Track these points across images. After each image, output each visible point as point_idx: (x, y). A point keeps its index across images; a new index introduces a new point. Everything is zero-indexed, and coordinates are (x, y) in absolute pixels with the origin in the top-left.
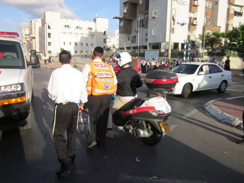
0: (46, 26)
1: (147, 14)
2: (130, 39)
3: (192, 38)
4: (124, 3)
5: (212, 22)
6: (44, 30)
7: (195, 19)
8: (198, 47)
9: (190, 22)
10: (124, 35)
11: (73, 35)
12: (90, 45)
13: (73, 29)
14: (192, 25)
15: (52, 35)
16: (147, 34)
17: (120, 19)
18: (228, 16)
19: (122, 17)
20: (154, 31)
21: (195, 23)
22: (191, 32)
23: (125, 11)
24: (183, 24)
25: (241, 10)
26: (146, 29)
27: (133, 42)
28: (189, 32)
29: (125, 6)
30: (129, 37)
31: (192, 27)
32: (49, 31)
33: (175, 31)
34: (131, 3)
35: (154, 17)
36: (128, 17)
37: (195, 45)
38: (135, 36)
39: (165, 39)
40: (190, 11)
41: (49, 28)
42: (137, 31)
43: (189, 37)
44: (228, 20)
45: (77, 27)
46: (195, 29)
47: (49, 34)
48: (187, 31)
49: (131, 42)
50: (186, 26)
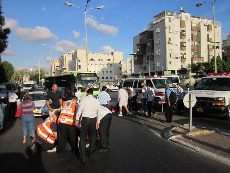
0: (77, 60)
1: (154, 52)
2: (143, 68)
3: (184, 67)
4: (137, 45)
7: (185, 54)
8: (189, 72)
9: (182, 56)
11: (97, 66)
12: (109, 72)
14: (183, 58)
15: (81, 67)
16: (154, 65)
17: (134, 55)
18: (209, 50)
19: (135, 54)
20: (159, 63)
21: (185, 57)
23: (138, 50)
24: (178, 58)
25: (218, 45)
26: (153, 62)
27: (144, 70)
28: (182, 63)
29: (137, 47)
30: (141, 67)
32: (79, 64)
33: (172, 63)
34: (141, 45)
35: (158, 55)
36: (140, 54)
37: (187, 70)
38: (146, 66)
40: (181, 49)
41: (79, 61)
43: (182, 66)
44: (208, 52)
45: (100, 60)
46: (186, 61)
47: (79, 66)
48: (180, 62)
50: (180, 59)
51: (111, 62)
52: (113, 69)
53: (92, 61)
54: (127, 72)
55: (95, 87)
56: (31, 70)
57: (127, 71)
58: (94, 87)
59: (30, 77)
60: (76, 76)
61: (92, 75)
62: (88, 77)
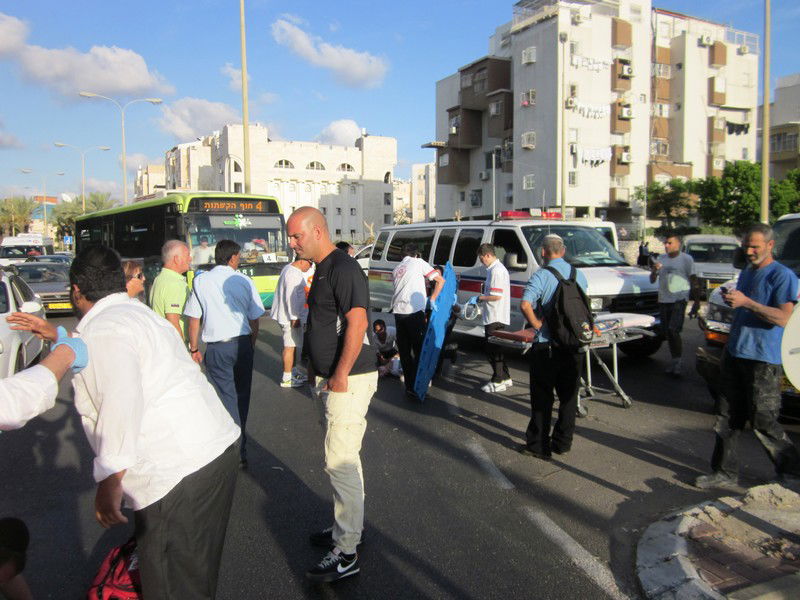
0: (228, 166)
1: (511, 139)
2: (468, 198)
3: (621, 196)
4: (450, 111)
5: (671, 150)
6: (223, 173)
7: (626, 149)
8: (637, 215)
9: (613, 157)
10: (449, 188)
11: (302, 187)
12: (346, 211)
13: (300, 170)
14: (618, 164)
16: (510, 186)
17: (439, 148)
18: (712, 136)
19: (442, 143)
20: (528, 179)
21: (624, 160)
22: (618, 180)
23: (454, 130)
24: (597, 162)
25: (746, 119)
26: (507, 175)
27: (473, 204)
28: (613, 180)
29: (451, 117)
30: (463, 194)
31: (619, 168)
32: (236, 177)
33: (579, 179)
34: (465, 110)
35: (526, 149)
36: (460, 144)
37: (630, 210)
38: (479, 192)
39: (555, 199)
40: (613, 131)
41: (237, 168)
42: (484, 177)
43: (613, 191)
44: (710, 145)
45: (312, 165)
46: (628, 173)
48: (608, 177)
49: (470, 206)
50: (606, 167)
51: (353, 176)
52: (361, 200)
53: (283, 169)
54: (410, 215)
55: (269, 258)
56: (68, 198)
57: (411, 208)
58: (266, 261)
59: (60, 225)
60: (184, 208)
61: (259, 207)
62: (241, 216)
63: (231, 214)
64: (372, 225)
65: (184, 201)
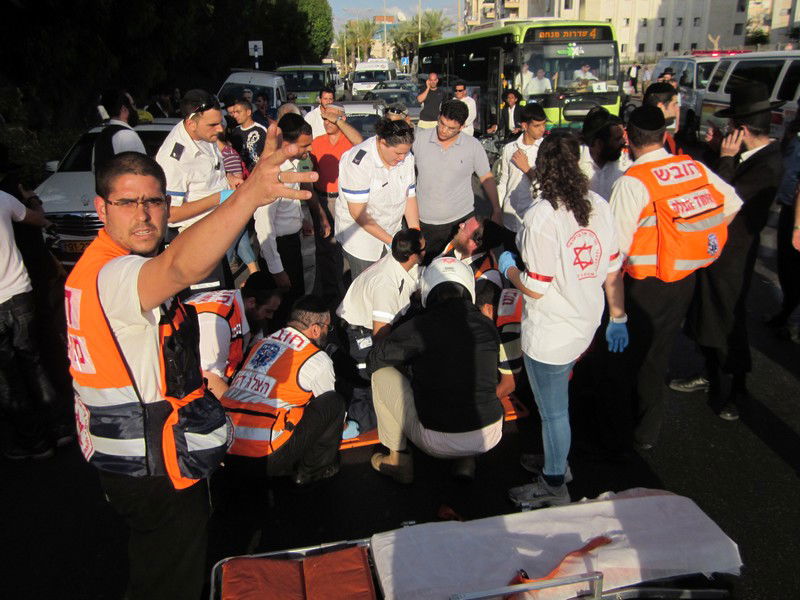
52: (708, 8)
54: (768, 22)
55: (599, 88)
56: (402, 17)
57: (771, 14)
58: (596, 91)
59: (396, 45)
60: (520, 39)
61: (593, 34)
62: (574, 44)
63: (564, 43)
64: (719, 37)
65: (521, 30)
